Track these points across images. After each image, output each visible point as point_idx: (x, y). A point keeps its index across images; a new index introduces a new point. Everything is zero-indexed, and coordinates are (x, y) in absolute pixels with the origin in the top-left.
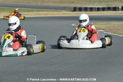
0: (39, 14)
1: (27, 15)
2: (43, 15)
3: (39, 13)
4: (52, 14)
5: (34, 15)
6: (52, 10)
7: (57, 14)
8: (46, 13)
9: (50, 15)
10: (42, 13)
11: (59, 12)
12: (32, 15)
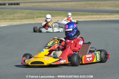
0: (92, 18)
1: (80, 18)
2: (95, 18)
3: (92, 16)
4: (105, 18)
5: (87, 19)
6: (107, 14)
7: (110, 18)
8: (98, 16)
9: (102, 18)
10: (95, 16)
11: (112, 16)
12: (84, 19)
